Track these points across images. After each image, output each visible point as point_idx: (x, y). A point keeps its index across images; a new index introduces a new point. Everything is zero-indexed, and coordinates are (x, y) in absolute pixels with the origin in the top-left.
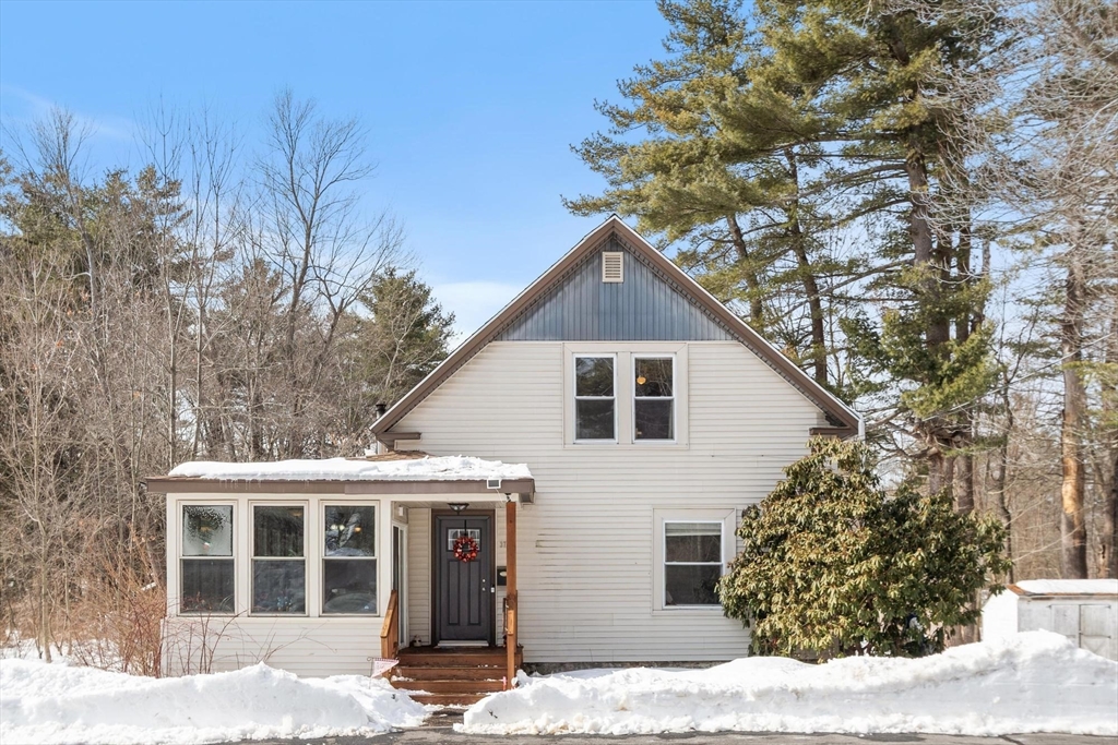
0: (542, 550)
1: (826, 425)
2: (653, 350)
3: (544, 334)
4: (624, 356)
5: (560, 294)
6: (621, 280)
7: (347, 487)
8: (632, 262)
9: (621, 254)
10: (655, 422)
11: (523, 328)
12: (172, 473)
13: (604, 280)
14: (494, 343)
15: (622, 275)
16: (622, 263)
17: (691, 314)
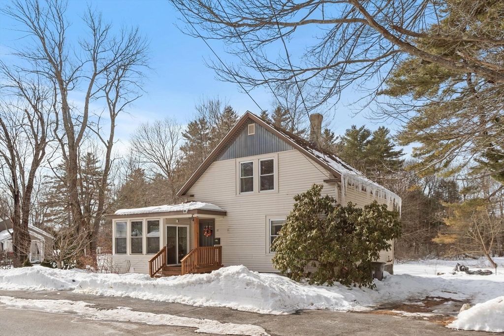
0: (229, 232)
1: (333, 178)
2: (266, 157)
3: (229, 157)
4: (256, 161)
5: (235, 142)
6: (254, 133)
7: (149, 215)
8: (258, 126)
9: (254, 124)
10: (267, 183)
11: (223, 156)
12: (115, 213)
13: (249, 134)
14: (214, 162)
15: (254, 132)
16: (254, 127)
17: (279, 141)
